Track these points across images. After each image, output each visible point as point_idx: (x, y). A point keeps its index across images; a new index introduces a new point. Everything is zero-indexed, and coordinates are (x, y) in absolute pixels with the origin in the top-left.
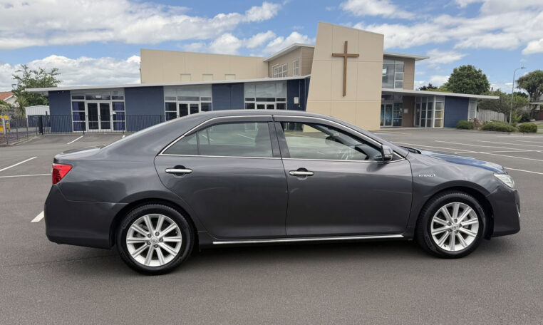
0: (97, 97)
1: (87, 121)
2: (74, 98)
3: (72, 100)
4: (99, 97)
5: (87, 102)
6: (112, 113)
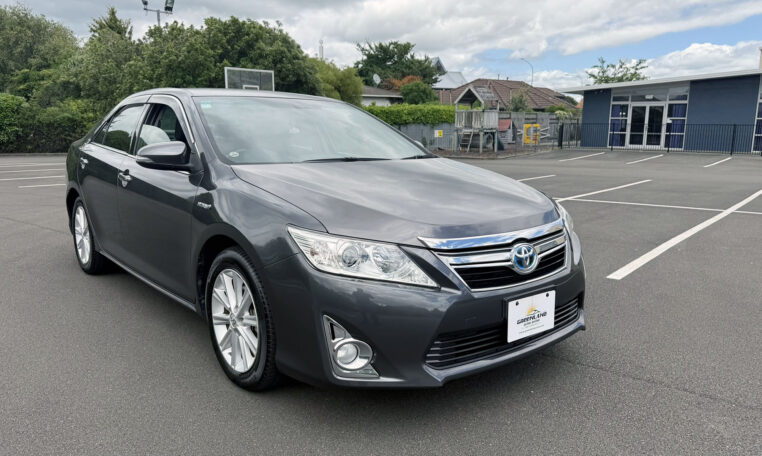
0: (648, 97)
1: (628, 133)
2: (615, 99)
3: (613, 103)
4: (651, 97)
5: (631, 105)
6: (666, 120)
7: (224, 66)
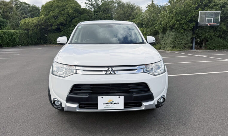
7: (199, 11)
